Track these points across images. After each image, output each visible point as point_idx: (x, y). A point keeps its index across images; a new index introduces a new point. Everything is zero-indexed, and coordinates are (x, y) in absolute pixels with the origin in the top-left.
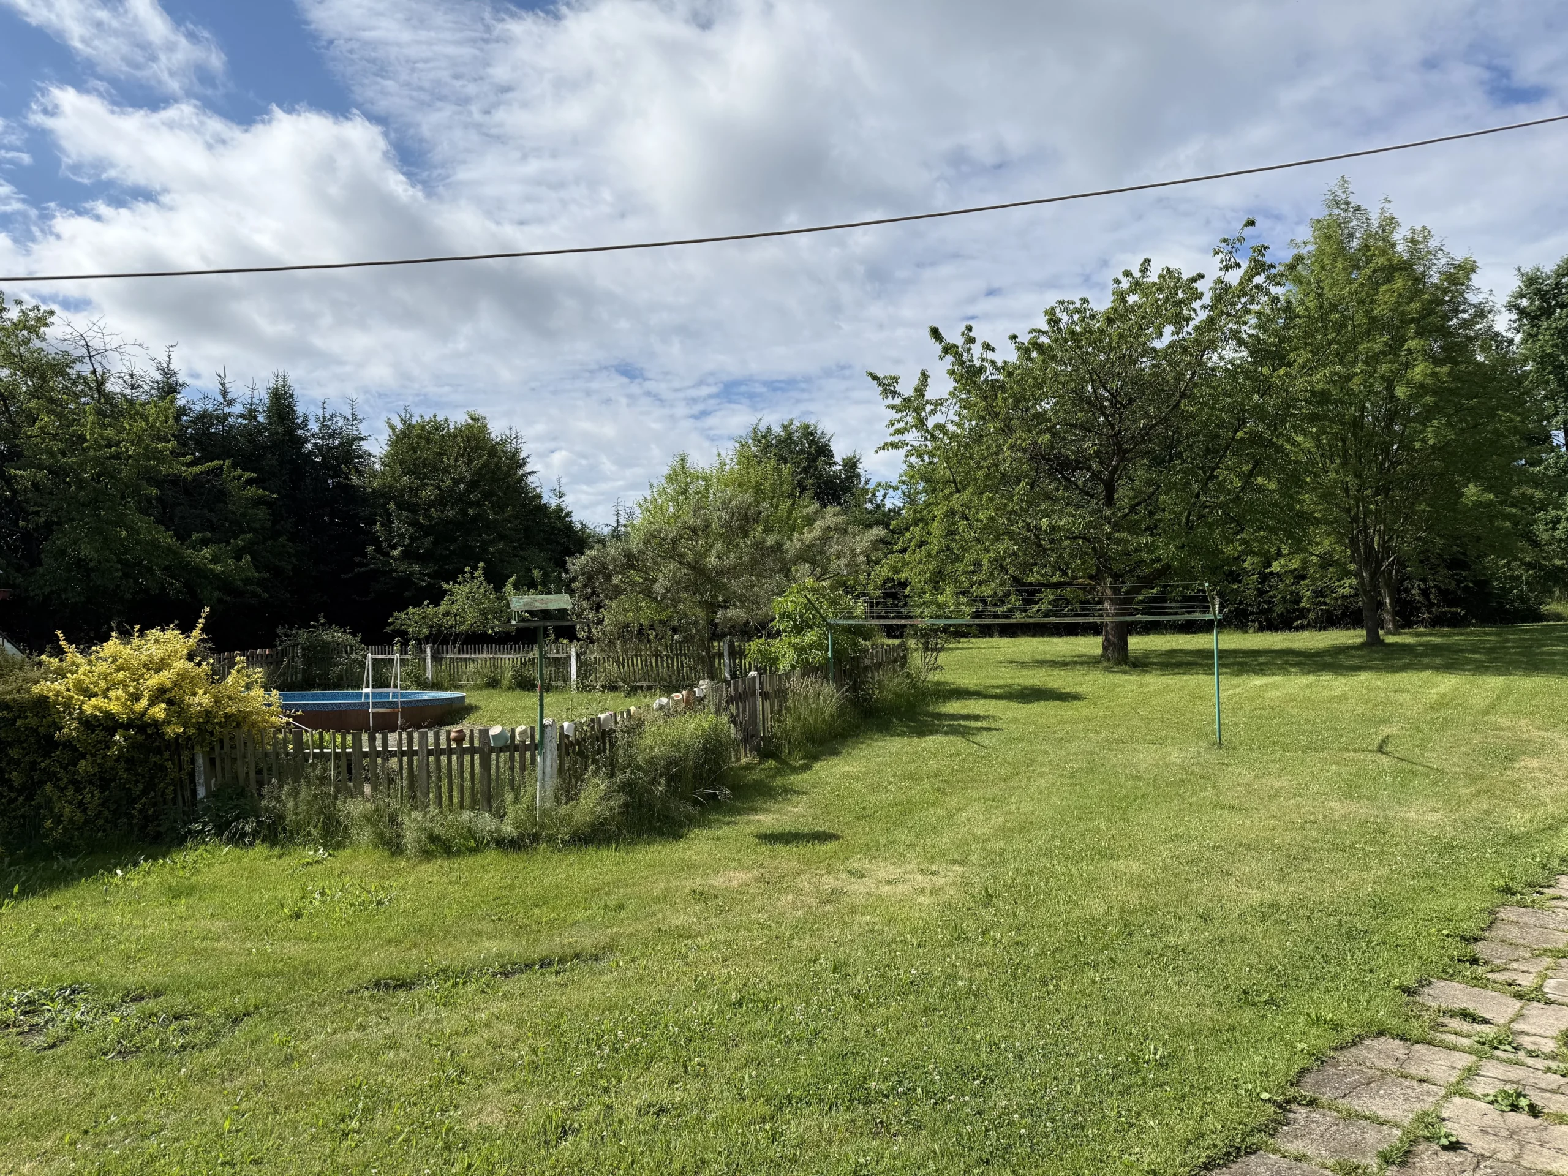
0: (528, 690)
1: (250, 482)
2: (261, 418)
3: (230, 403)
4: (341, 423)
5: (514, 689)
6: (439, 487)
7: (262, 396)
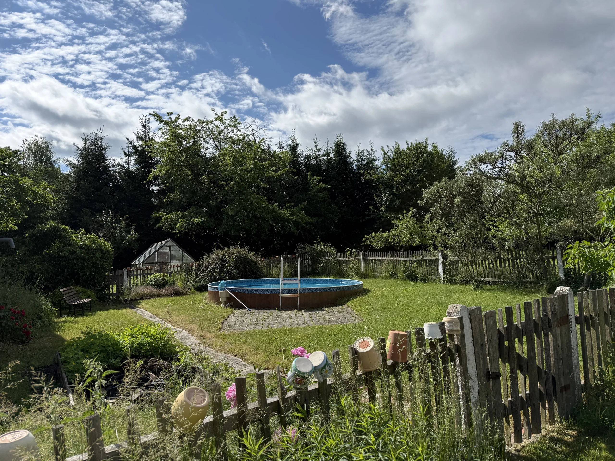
0: (413, 280)
1: (319, 181)
2: (332, 155)
3: (319, 150)
4: (366, 153)
5: (404, 280)
6: (403, 175)
7: (332, 146)
